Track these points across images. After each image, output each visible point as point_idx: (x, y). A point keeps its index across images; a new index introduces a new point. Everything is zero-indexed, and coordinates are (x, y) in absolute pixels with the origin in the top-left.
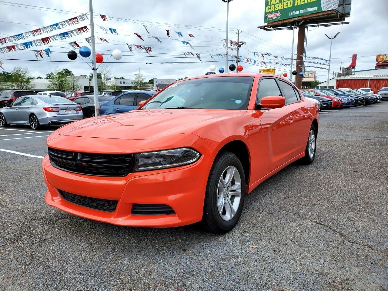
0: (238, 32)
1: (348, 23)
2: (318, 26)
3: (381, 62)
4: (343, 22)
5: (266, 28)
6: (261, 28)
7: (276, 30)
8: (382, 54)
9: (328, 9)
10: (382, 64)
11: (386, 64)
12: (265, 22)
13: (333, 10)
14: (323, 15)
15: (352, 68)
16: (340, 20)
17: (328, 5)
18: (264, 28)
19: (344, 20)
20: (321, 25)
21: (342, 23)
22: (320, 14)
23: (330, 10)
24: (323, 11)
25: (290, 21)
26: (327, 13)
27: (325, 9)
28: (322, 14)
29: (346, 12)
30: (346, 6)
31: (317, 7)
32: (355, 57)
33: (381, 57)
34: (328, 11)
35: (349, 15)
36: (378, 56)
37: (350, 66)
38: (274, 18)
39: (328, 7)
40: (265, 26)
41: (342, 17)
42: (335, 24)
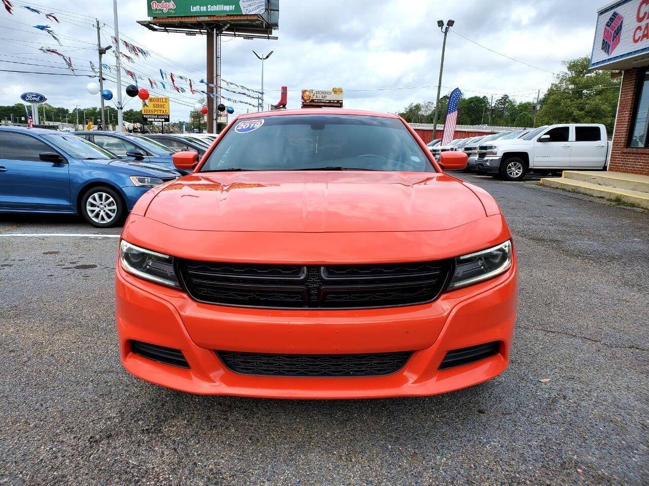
0: (98, 24)
1: (276, 38)
2: (235, 35)
3: (308, 101)
4: (270, 36)
5: (152, 25)
6: (143, 23)
7: (168, 32)
8: (308, 89)
9: (249, 12)
10: (308, 104)
11: (313, 104)
12: (149, 15)
13: (257, 15)
14: (244, 20)
15: (282, 106)
16: (266, 32)
17: (250, 6)
18: (148, 25)
19: (271, 33)
20: (239, 36)
21: (269, 38)
22: (239, 18)
23: (254, 15)
24: (244, 14)
25: (194, 20)
26: (249, 18)
27: (246, 11)
28: (242, 18)
29: (273, 21)
30: (272, 12)
31: (234, 6)
32: (284, 90)
33: (307, 93)
34: (251, 15)
35: (277, 27)
36: (304, 92)
37: (280, 104)
38: (165, 10)
39: (250, 8)
40: (150, 23)
41: (268, 28)
42: (259, 37)
